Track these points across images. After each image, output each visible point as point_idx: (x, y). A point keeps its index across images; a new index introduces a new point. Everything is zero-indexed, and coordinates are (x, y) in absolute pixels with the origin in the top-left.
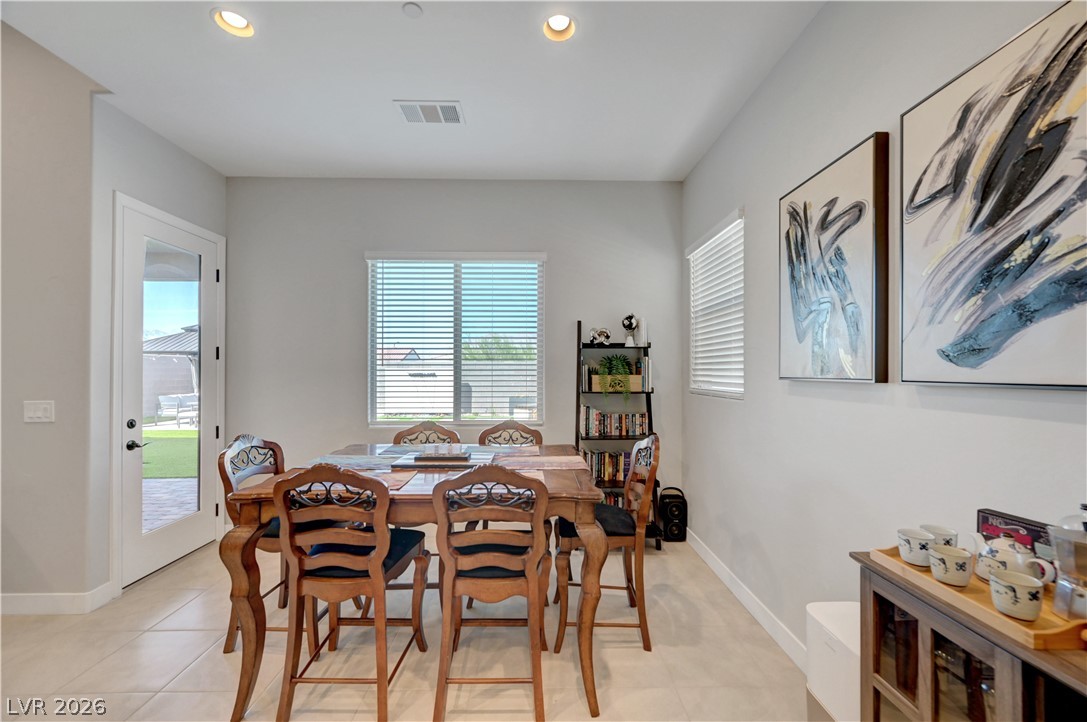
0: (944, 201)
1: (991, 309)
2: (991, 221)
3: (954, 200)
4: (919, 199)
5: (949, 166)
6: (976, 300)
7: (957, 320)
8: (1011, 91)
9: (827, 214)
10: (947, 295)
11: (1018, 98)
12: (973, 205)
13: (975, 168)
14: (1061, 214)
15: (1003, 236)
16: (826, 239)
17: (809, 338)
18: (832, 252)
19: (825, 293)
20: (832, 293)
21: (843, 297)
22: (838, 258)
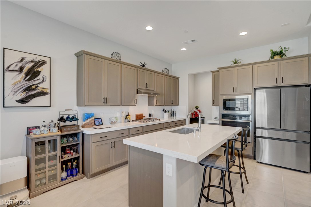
0: (17, 72)
1: (28, 94)
2: (28, 80)
3: (20, 73)
4: (10, 69)
5: (19, 66)
6: (26, 92)
7: (21, 95)
8: (32, 61)
10: (18, 90)
11: (33, 64)
12: (24, 76)
13: (25, 70)
14: (39, 83)
15: (30, 83)
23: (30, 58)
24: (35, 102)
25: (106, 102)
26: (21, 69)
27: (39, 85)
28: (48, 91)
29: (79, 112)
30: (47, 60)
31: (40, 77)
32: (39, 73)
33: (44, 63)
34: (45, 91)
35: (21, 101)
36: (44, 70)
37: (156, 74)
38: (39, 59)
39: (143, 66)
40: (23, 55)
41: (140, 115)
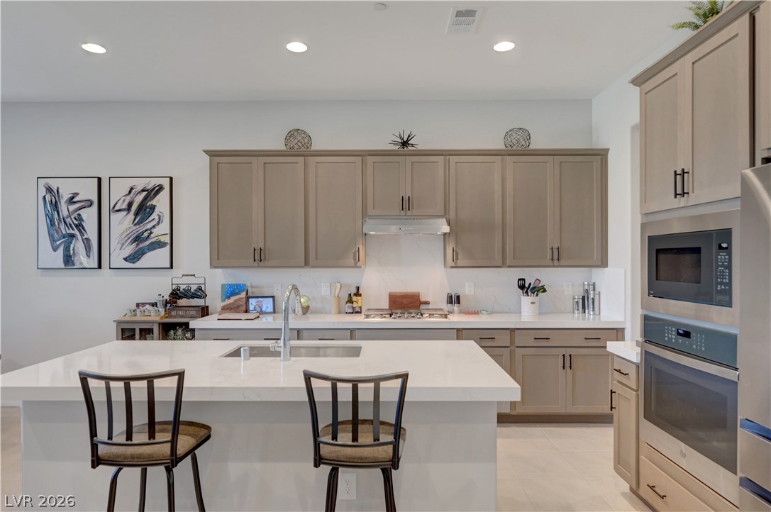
0: (125, 213)
1: (139, 247)
2: (139, 223)
3: (128, 213)
4: (116, 208)
5: (126, 203)
6: (135, 244)
7: (130, 249)
8: (143, 191)
9: (73, 198)
10: (126, 241)
11: (145, 193)
12: (133, 217)
13: (134, 207)
14: (154, 227)
15: (142, 228)
16: (72, 208)
17: (61, 250)
18: (76, 215)
19: (71, 231)
20: (76, 232)
21: (82, 235)
22: (80, 218)
23: (140, 184)
24: (146, 260)
26: (130, 205)
27: (153, 230)
28: (168, 239)
30: (166, 181)
31: (155, 216)
32: (153, 208)
33: (161, 188)
34: (162, 239)
35: (128, 259)
36: (161, 202)
37: (453, 159)
38: (153, 183)
39: (405, 144)
40: (131, 182)
41: (405, 296)
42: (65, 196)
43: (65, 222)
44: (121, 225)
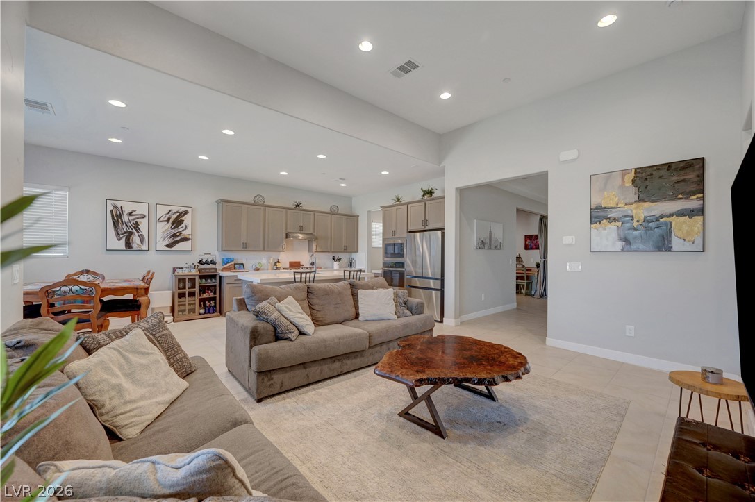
1: (174, 240)
2: (174, 228)
3: (167, 223)
4: (161, 220)
5: (167, 218)
6: (171, 239)
7: (168, 241)
8: (177, 212)
9: (132, 212)
10: (166, 237)
11: (178, 214)
12: (170, 225)
13: (171, 221)
14: (183, 230)
15: (175, 231)
16: (131, 218)
17: (124, 240)
18: (134, 222)
19: (131, 230)
20: (134, 231)
21: (138, 232)
22: (137, 224)
23: (175, 209)
24: (178, 247)
25: (245, 247)
26: (169, 219)
27: (182, 232)
28: (190, 237)
29: (218, 257)
30: (189, 210)
31: (183, 225)
32: (182, 222)
33: (187, 212)
34: (187, 237)
35: (167, 246)
36: (187, 219)
37: (316, 214)
38: (182, 209)
39: (298, 206)
40: (170, 208)
41: (296, 263)
42: (127, 210)
43: (127, 225)
44: (164, 229)
